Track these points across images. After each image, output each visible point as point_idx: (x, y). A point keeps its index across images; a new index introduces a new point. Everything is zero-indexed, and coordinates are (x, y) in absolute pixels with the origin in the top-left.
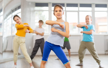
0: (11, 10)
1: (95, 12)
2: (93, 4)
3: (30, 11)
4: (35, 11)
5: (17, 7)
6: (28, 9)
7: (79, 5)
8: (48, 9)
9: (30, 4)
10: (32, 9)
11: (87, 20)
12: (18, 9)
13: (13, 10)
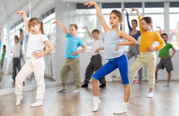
0: (41, 15)
1: (170, 15)
2: (167, 2)
3: (69, 17)
4: (76, 15)
5: (50, 10)
6: (66, 13)
7: (143, 5)
8: (95, 13)
9: (68, 5)
10: (72, 13)
11: (71, 31)
12: (51, 14)
13: (43, 14)
